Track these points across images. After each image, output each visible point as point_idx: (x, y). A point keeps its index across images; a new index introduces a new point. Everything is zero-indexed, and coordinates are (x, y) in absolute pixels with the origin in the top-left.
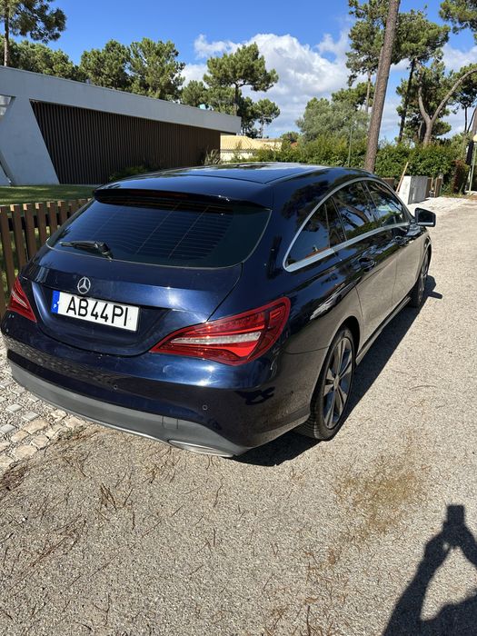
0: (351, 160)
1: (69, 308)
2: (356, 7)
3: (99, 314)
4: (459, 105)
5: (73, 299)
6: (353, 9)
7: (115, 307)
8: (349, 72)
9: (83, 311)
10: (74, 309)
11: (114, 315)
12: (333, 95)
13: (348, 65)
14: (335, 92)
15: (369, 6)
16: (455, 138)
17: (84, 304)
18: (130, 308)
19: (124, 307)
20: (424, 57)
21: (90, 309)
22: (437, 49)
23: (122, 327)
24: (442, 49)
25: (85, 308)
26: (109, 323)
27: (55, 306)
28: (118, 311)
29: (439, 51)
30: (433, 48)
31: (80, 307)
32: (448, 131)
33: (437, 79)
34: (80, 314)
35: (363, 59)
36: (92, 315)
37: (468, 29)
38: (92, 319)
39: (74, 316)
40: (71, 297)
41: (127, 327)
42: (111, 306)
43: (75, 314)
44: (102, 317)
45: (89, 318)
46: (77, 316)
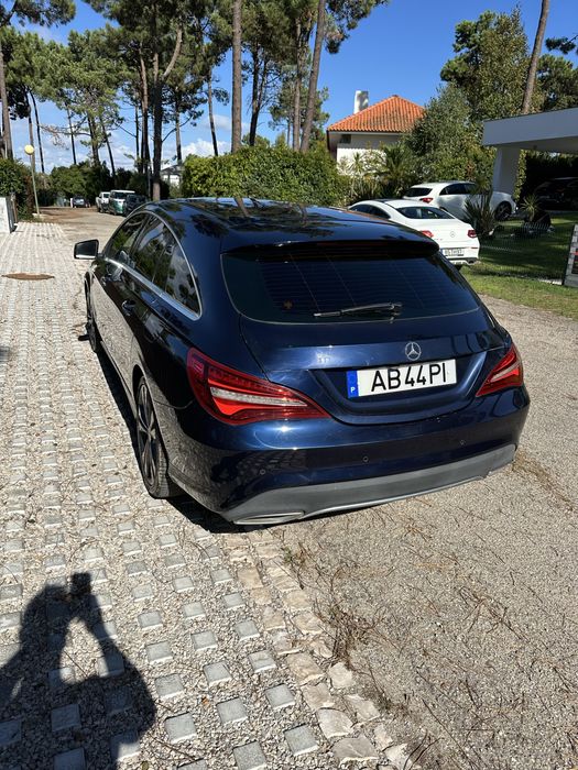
1: (375, 385)
3: (415, 380)
5: (378, 374)
7: (431, 367)
9: (394, 383)
10: (382, 384)
11: (432, 374)
17: (394, 374)
18: (446, 362)
19: (440, 364)
21: (403, 378)
23: (443, 383)
25: (397, 378)
26: (428, 385)
27: (353, 389)
28: (435, 369)
31: (390, 379)
34: (390, 387)
36: (407, 382)
38: (409, 387)
39: (385, 392)
40: (373, 372)
41: (447, 383)
42: (426, 367)
43: (387, 386)
44: (419, 381)
45: (404, 387)
46: (388, 391)
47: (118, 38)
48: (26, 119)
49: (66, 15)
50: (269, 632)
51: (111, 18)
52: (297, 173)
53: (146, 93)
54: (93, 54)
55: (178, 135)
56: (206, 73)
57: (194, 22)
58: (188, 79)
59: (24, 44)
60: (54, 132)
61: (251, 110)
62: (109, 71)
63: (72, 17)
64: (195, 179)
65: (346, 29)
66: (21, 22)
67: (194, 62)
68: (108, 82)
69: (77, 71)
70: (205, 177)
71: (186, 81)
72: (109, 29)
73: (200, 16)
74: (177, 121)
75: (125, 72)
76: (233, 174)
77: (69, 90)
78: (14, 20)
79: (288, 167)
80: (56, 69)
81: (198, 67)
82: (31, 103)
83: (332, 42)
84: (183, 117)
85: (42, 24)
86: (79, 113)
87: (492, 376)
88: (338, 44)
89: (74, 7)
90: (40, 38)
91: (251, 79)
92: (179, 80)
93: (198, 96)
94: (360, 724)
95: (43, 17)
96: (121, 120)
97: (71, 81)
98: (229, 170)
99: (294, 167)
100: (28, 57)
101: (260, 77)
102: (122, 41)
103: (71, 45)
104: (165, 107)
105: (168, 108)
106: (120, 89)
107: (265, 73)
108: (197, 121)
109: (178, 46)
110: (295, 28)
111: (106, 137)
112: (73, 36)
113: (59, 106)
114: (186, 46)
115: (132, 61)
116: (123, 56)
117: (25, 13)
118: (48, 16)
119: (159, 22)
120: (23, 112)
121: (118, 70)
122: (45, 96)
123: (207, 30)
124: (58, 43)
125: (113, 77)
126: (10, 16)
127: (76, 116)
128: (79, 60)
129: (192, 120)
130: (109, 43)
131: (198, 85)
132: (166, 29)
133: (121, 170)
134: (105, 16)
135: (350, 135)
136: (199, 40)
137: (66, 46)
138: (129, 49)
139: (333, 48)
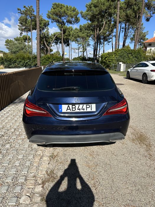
0: (32, 60)
1: (67, 109)
2: (20, 11)
3: (81, 109)
4: (54, 44)
5: (68, 106)
6: (19, 11)
7: (86, 106)
8: (20, 32)
9: (74, 109)
10: (70, 109)
11: (87, 108)
12: (14, 39)
13: (19, 29)
14: (15, 38)
15: (24, 11)
16: (54, 53)
17: (74, 107)
18: (92, 105)
19: (90, 105)
20: (43, 29)
21: (77, 108)
22: (47, 27)
23: (90, 111)
24: (48, 27)
25: (75, 108)
26: (85, 110)
27: (60, 110)
28: (88, 106)
29: (47, 28)
30: (45, 27)
31: (72, 108)
32: (52, 51)
33: (48, 36)
34: (72, 110)
35: (24, 27)
36: (78, 109)
37: (55, 22)
38: (79, 111)
39: (71, 111)
40: (67, 105)
41: (92, 111)
42: (85, 106)
43: (71, 110)
44: (82, 109)
45: (77, 111)
46: (72, 111)
47: (90, 25)
48: (69, 47)
49: (78, 21)
50: (30, 173)
51: (88, 20)
52: (132, 55)
53: (96, 38)
54: (84, 30)
55: (104, 47)
56: (112, 31)
57: (110, 18)
58: (108, 33)
59: (69, 29)
60: (74, 49)
61: (123, 39)
62: (88, 33)
63: (79, 22)
64: (103, 58)
65: (152, 14)
66: (68, 24)
67: (109, 29)
68: (88, 36)
69: (80, 34)
70: (106, 58)
71: (107, 34)
72: (88, 23)
73: (111, 16)
74: (104, 44)
75: (91, 33)
76: (113, 56)
77: (79, 39)
78: (66, 24)
79: (129, 54)
80: (76, 34)
81: (110, 29)
82: (70, 42)
83: (148, 18)
84: (105, 43)
85: (72, 24)
86: (80, 44)
87: (109, 110)
88: (149, 19)
89: (80, 19)
90: (72, 27)
91: (124, 31)
92: (105, 33)
93: (110, 37)
94: (32, 202)
95: (73, 23)
96: (90, 45)
97: (79, 37)
98: (112, 55)
99: (131, 53)
100: (69, 32)
101: (127, 30)
102: (91, 26)
103: (80, 28)
104: (101, 41)
105: (102, 41)
106: (91, 37)
107: (128, 29)
108: (109, 43)
109: (104, 25)
110: (136, 16)
111: (86, 49)
112: (80, 26)
113: (76, 43)
114: (107, 25)
115: (93, 30)
116: (91, 29)
117: (69, 22)
118: (74, 22)
119: (100, 20)
120: (68, 45)
121: (90, 33)
122: (73, 41)
123: (113, 20)
124: (77, 28)
125: (89, 34)
126: (65, 23)
127: (79, 45)
128: (81, 31)
129: (108, 43)
130: (88, 27)
131: (110, 34)
132: (102, 21)
133: (89, 57)
134: (86, 20)
135: (151, 44)
136: (110, 23)
137: (79, 29)
138: (93, 27)
139: (148, 20)
